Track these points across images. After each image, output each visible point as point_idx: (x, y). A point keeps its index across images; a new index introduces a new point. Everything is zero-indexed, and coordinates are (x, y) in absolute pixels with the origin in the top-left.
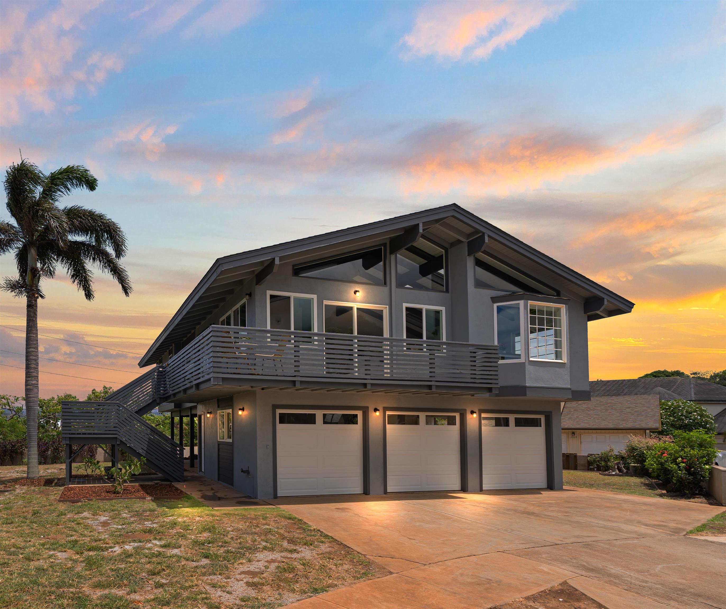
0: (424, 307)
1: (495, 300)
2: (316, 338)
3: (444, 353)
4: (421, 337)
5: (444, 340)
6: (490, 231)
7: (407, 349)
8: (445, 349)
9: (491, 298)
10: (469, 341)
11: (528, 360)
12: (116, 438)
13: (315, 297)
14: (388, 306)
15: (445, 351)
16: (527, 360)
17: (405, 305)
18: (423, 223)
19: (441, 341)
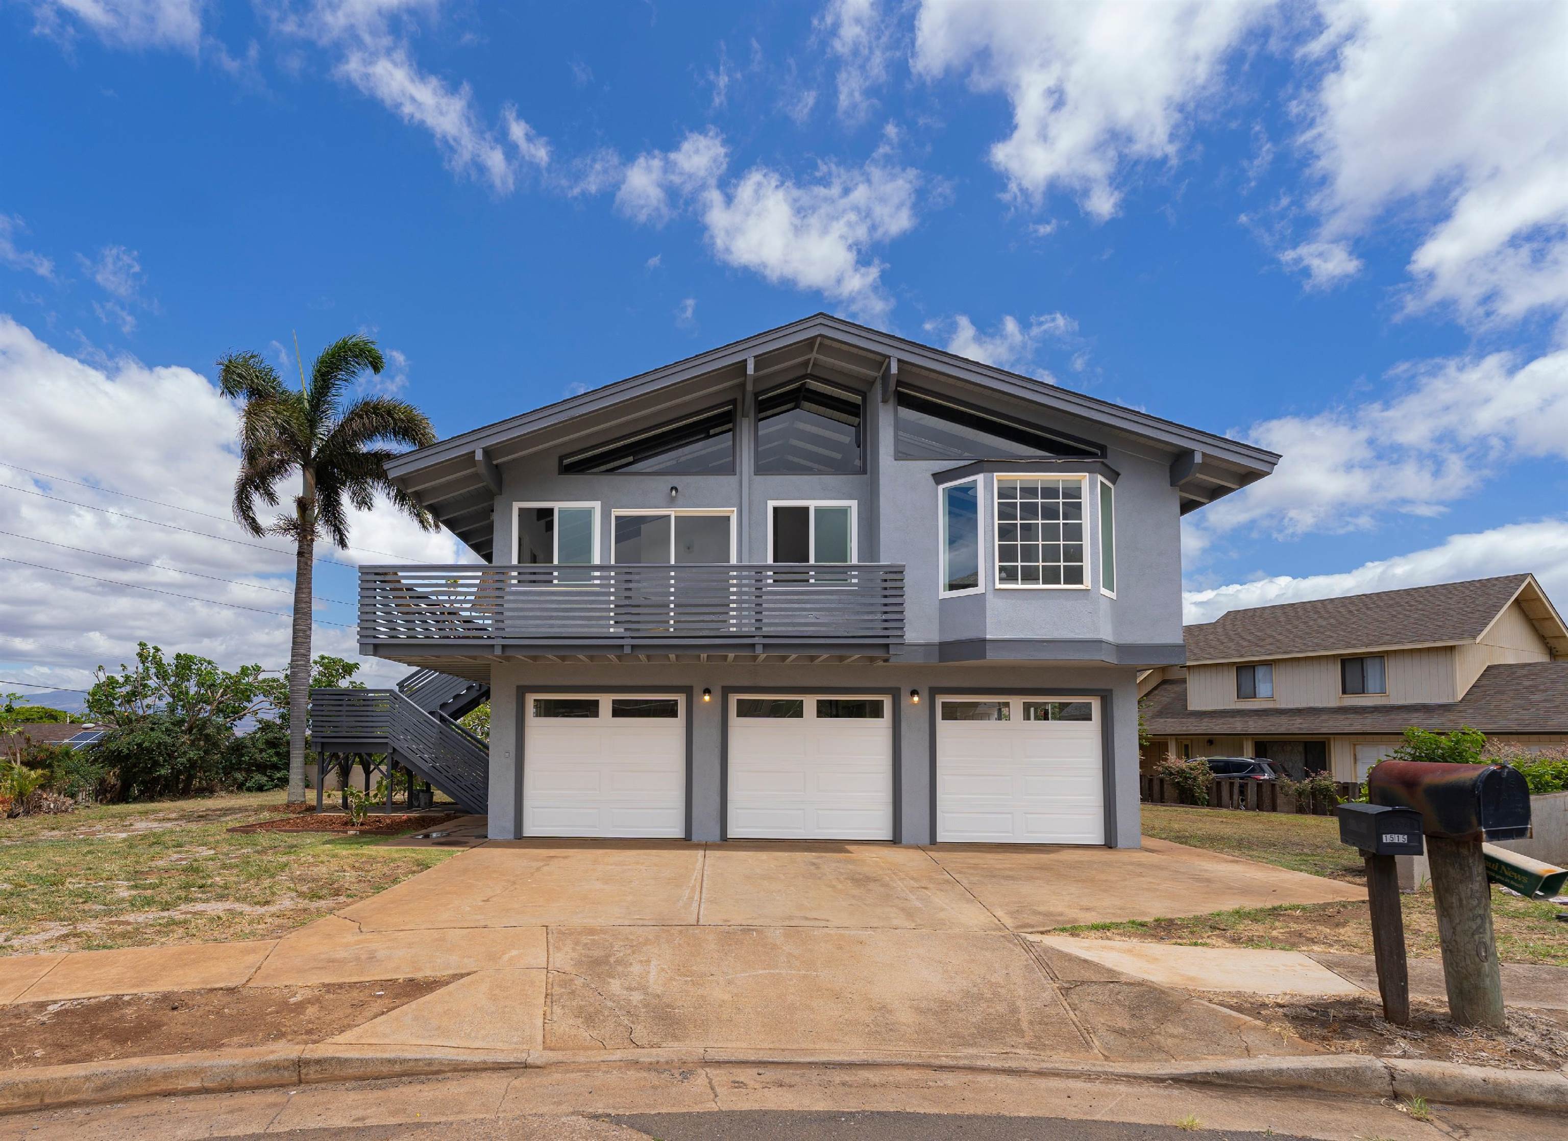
0: (812, 504)
1: (939, 477)
2: (597, 574)
3: (854, 585)
4: (807, 560)
5: (854, 561)
6: (900, 351)
7: (775, 581)
8: (854, 577)
9: (933, 475)
10: (881, 559)
11: (992, 588)
12: (387, 743)
13: (597, 505)
14: (735, 509)
15: (855, 581)
16: (990, 588)
17: (771, 504)
18: (755, 357)
19: (849, 563)
